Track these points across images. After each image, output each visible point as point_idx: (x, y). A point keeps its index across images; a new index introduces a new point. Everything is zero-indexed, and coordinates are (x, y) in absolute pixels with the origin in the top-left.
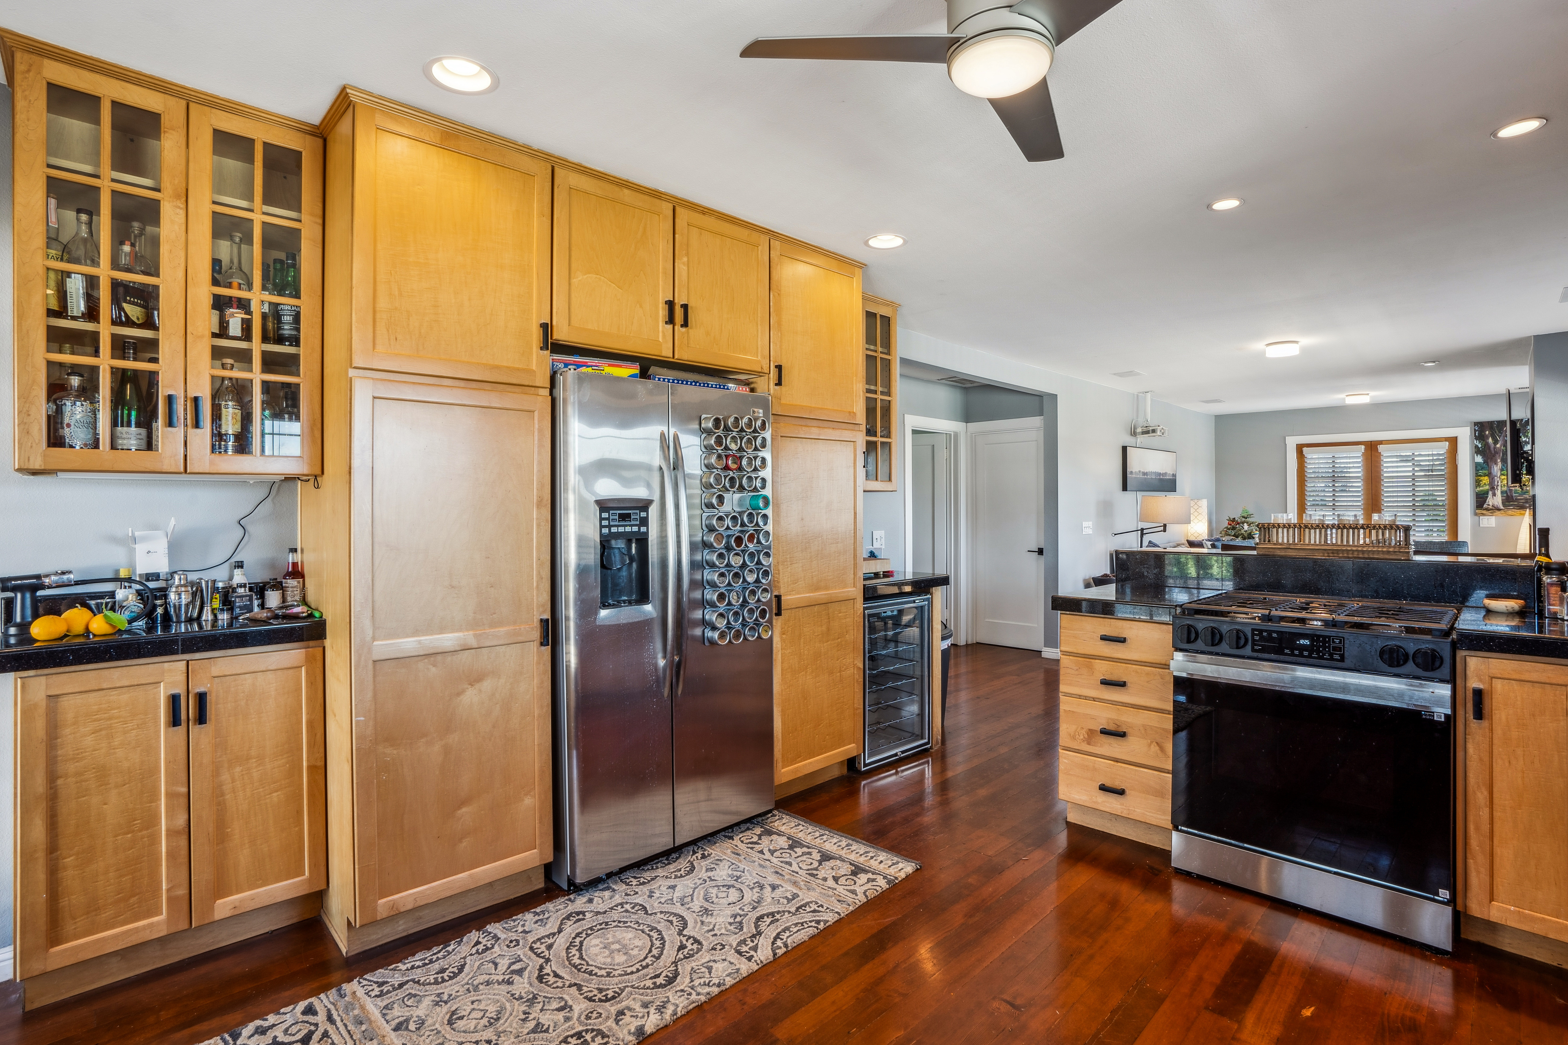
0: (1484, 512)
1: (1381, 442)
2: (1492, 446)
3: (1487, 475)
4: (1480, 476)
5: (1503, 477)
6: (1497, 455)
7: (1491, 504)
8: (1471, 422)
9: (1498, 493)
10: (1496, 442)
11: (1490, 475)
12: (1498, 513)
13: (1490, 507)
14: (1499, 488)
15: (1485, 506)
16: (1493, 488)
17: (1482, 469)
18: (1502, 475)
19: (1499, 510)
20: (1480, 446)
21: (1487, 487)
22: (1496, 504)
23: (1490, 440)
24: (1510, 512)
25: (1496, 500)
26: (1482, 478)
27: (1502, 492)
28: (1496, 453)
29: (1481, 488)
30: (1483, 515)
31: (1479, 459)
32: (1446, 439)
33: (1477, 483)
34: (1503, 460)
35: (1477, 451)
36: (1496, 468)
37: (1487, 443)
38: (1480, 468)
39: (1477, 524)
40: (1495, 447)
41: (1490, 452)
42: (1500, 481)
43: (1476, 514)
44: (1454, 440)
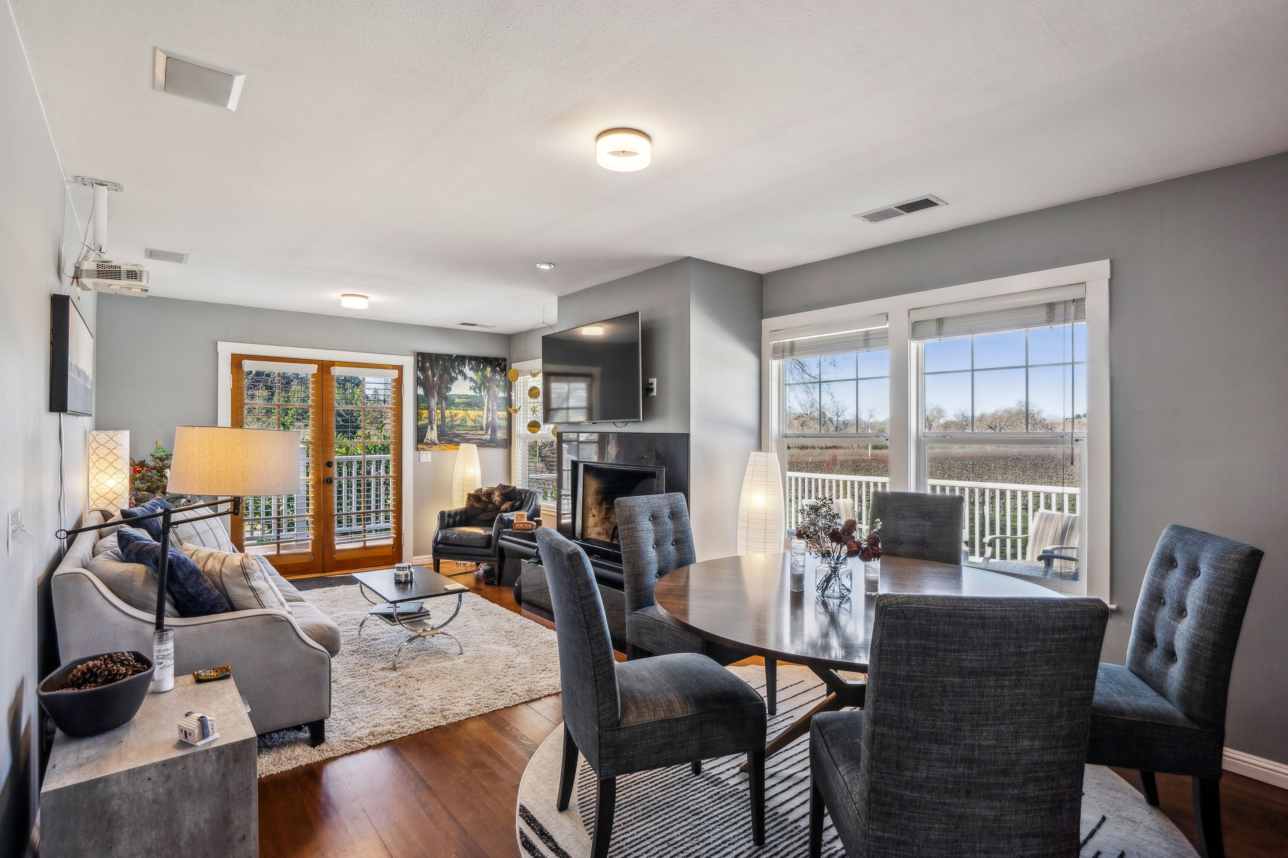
0: (424, 447)
1: (333, 363)
2: (431, 378)
3: (427, 409)
4: (422, 409)
5: (439, 411)
6: (435, 389)
7: (429, 438)
8: (414, 352)
9: (435, 427)
10: (434, 376)
11: (428, 408)
12: (434, 448)
13: (429, 441)
14: (436, 422)
15: (425, 440)
16: (431, 422)
17: (424, 402)
18: (438, 408)
19: (435, 444)
20: (422, 378)
21: (427, 421)
22: (433, 438)
23: (430, 373)
24: (443, 447)
25: (432, 435)
26: (423, 411)
27: (437, 426)
28: (434, 386)
29: (422, 422)
30: (423, 449)
31: (421, 391)
32: (394, 367)
33: (418, 417)
34: (438, 395)
35: (419, 382)
36: (433, 402)
37: (427, 375)
38: (421, 400)
39: (417, 460)
40: (433, 381)
41: (430, 385)
42: (437, 414)
43: (417, 449)
44: (400, 368)
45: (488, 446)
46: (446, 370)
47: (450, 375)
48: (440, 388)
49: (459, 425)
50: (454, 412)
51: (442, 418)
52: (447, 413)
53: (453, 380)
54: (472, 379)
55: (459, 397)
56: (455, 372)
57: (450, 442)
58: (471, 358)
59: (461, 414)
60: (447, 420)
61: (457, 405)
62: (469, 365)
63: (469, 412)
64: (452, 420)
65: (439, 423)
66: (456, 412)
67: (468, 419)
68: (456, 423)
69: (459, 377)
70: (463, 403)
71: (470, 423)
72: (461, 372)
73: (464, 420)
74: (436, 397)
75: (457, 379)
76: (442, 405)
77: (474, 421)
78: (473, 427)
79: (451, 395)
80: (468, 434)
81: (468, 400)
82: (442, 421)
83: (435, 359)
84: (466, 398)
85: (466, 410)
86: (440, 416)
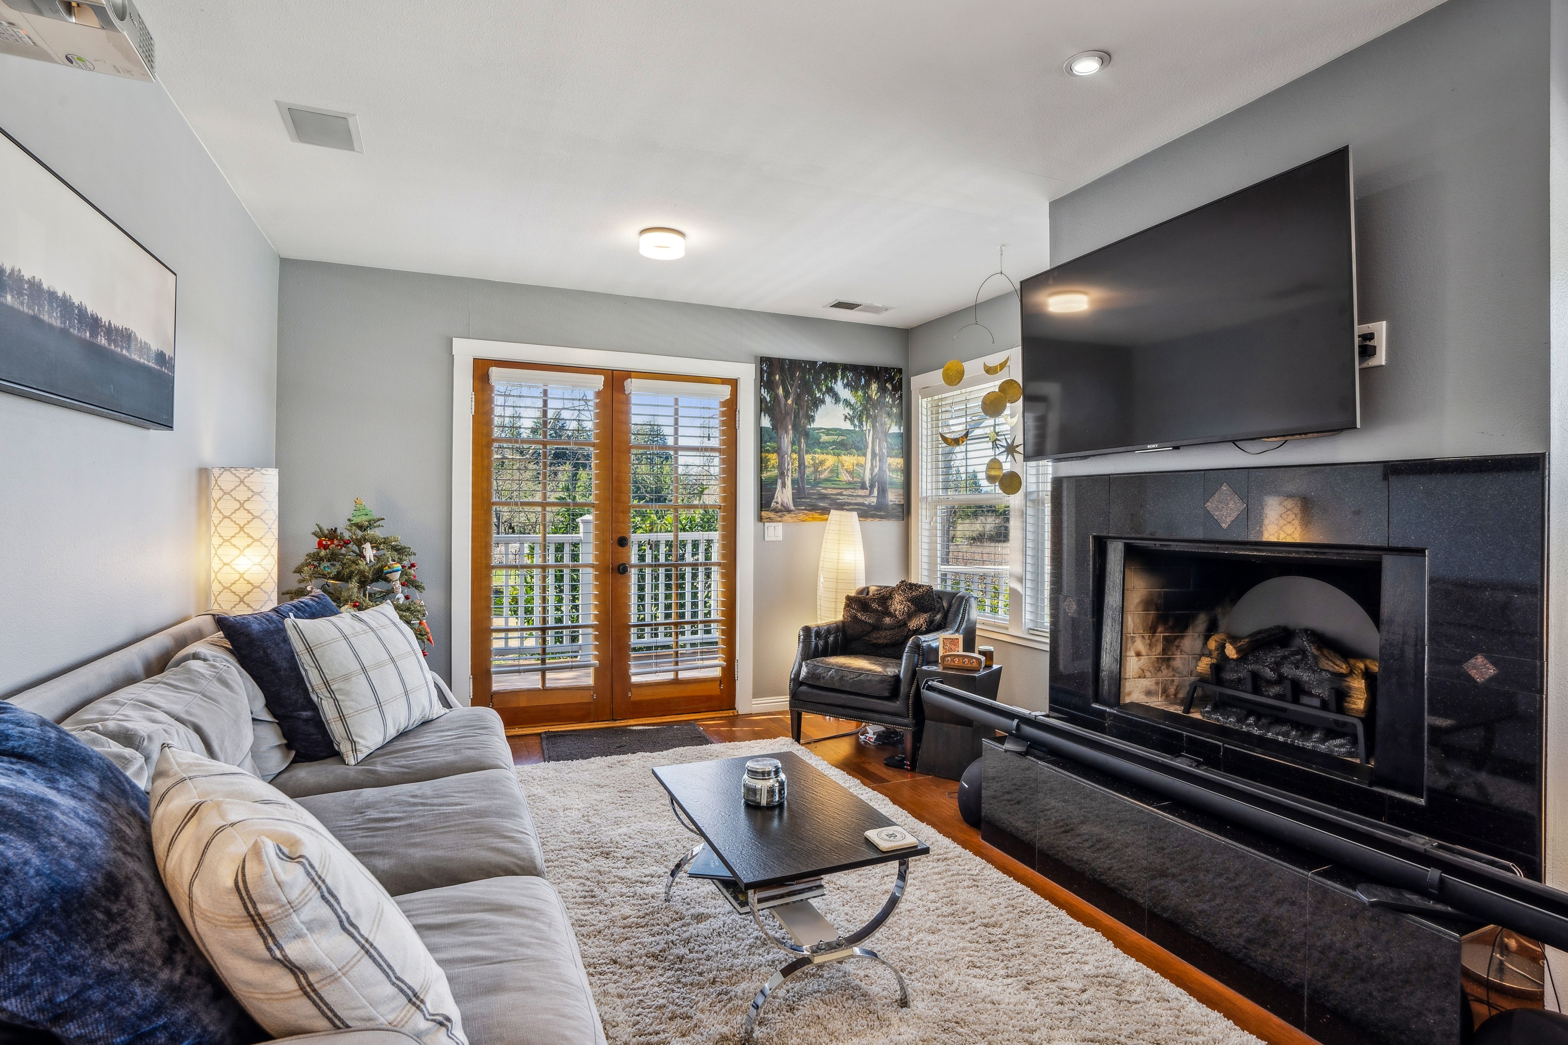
0: (772, 515)
1: (628, 374)
2: (783, 400)
3: (776, 452)
4: (768, 451)
5: (795, 456)
6: (788, 418)
7: (780, 501)
8: (756, 357)
9: (789, 483)
10: (786, 397)
11: (778, 450)
12: (787, 517)
13: (779, 506)
14: (790, 474)
15: (773, 504)
16: (782, 475)
17: (771, 439)
18: (793, 451)
19: (789, 511)
20: (768, 399)
21: (775, 472)
22: (786, 500)
23: (780, 391)
24: (801, 516)
25: (784, 495)
26: (770, 456)
27: (793, 481)
28: (787, 414)
29: (769, 474)
30: (771, 520)
31: (766, 422)
32: (724, 381)
33: (762, 464)
34: (794, 427)
35: (763, 407)
36: (787, 440)
37: (777, 395)
38: (766, 437)
39: (760, 537)
40: (786, 404)
41: (780, 411)
42: (791, 462)
43: (760, 519)
44: (733, 383)
45: (873, 516)
46: (806, 388)
47: (812, 394)
48: (797, 416)
49: (827, 480)
50: (820, 457)
51: (799, 466)
52: (808, 458)
53: (817, 403)
54: (847, 403)
55: (828, 432)
56: (820, 390)
57: (813, 508)
58: (846, 368)
59: (830, 460)
60: (808, 471)
61: (823, 446)
62: (842, 379)
63: (844, 458)
64: (816, 471)
65: (796, 475)
66: (822, 457)
67: (841, 470)
68: (822, 476)
69: (828, 399)
70: (834, 443)
71: (845, 477)
72: (830, 390)
73: (834, 470)
74: (791, 432)
75: (823, 402)
76: (800, 446)
77: (850, 473)
78: (849, 483)
79: (814, 429)
80: (841, 494)
81: (841, 438)
82: (800, 472)
83: (789, 369)
84: (839, 435)
85: (839, 455)
86: (796, 464)
